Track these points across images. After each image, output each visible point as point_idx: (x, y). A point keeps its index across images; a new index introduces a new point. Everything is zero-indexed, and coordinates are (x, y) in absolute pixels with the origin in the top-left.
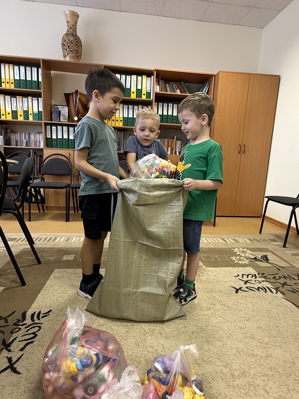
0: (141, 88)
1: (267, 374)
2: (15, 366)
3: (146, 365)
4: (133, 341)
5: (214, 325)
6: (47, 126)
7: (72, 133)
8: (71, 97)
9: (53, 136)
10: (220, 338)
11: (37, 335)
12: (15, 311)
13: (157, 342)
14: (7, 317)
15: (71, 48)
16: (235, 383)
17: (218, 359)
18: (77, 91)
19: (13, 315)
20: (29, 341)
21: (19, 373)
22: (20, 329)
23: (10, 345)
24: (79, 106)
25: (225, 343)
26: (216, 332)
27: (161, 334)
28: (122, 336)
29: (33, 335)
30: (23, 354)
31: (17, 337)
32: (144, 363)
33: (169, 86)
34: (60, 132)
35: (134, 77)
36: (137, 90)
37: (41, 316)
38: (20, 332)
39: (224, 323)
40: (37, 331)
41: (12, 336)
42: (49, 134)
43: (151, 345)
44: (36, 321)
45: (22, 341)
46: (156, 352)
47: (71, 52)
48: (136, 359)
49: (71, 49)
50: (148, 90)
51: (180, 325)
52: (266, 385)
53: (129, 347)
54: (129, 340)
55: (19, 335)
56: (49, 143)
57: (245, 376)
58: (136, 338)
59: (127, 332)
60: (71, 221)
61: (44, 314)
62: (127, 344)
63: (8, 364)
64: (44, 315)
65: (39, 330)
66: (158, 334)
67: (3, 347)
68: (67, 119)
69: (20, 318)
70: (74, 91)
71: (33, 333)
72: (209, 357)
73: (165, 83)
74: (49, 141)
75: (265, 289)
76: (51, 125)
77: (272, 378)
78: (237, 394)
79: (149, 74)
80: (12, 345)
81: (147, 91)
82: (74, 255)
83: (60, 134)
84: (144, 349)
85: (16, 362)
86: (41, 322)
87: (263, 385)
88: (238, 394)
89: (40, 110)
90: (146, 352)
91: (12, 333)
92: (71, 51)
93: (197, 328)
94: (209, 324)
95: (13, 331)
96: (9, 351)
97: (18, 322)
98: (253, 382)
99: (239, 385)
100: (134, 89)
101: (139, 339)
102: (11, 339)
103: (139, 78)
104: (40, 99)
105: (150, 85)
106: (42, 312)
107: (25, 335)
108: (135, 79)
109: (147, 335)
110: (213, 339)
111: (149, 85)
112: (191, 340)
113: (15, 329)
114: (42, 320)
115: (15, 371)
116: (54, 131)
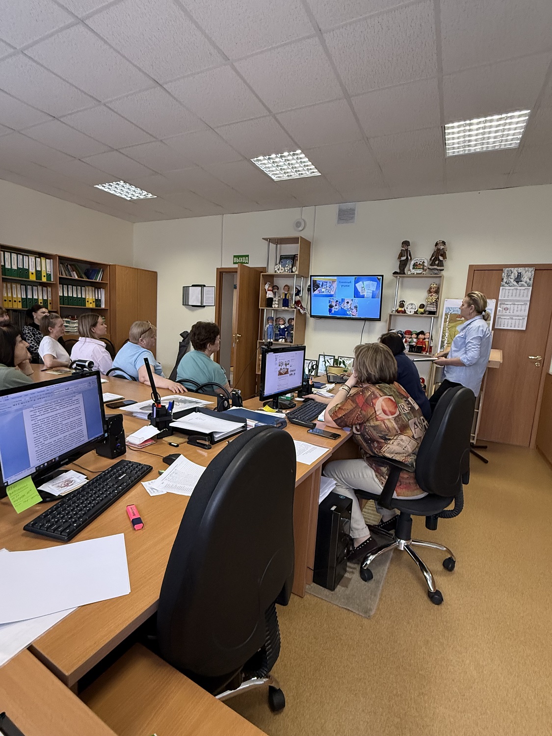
0: (40, 270)
35: (32, 258)
36: (37, 271)
81: (47, 273)
103: (38, 260)
108: (34, 260)
111: (48, 267)
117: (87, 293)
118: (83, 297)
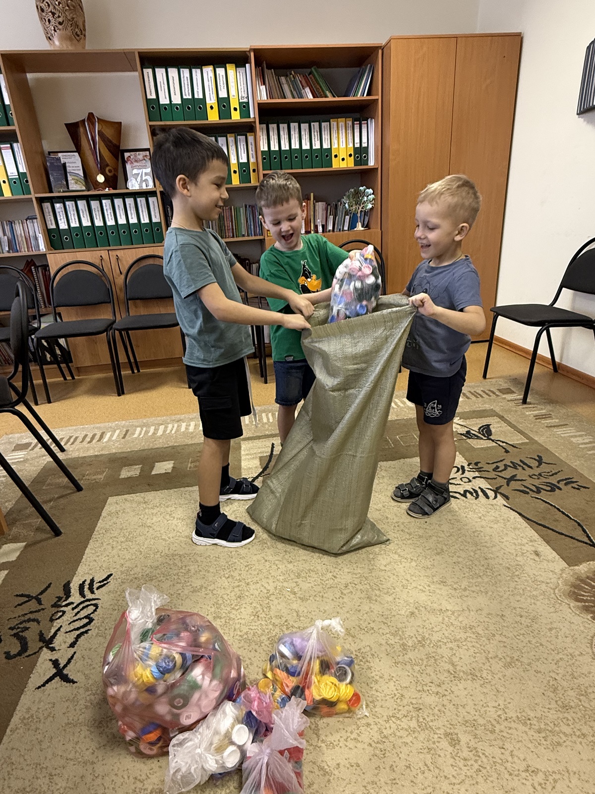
0: (226, 96)
1: (458, 637)
2: (65, 672)
3: (270, 646)
4: (250, 610)
5: (383, 568)
6: (43, 204)
7: (97, 214)
8: (81, 130)
9: (60, 225)
10: (389, 590)
11: (94, 620)
12: (51, 584)
13: (289, 607)
14: (39, 595)
15: (59, 17)
16: (406, 658)
17: (384, 623)
18: (91, 116)
19: (49, 590)
20: (82, 630)
21: (74, 682)
22: (64, 612)
23: (52, 641)
24: (101, 150)
25: (397, 597)
26: (384, 580)
27: (295, 593)
28: (231, 605)
29: (88, 620)
30: (75, 653)
31: (61, 626)
32: (267, 643)
33: (287, 81)
34: (72, 213)
35: (208, 70)
36: (219, 100)
37: (96, 586)
38: (65, 618)
39: (399, 563)
40: (92, 613)
41: (52, 626)
42: (51, 221)
43: (278, 614)
44: (89, 595)
45: (70, 631)
46: (286, 624)
47: (60, 27)
48: (255, 639)
49: (61, 20)
50: (243, 97)
51: (326, 574)
52: (455, 654)
53: (243, 622)
54: (243, 610)
55: (64, 622)
56: (56, 239)
57: (423, 646)
58: (254, 605)
59: (239, 597)
60: (127, 394)
61: (100, 582)
62: (239, 617)
63: (54, 671)
64: (100, 584)
65: (95, 610)
66: (289, 594)
67: (41, 644)
68: (84, 183)
69: (62, 594)
70: (85, 116)
71: (86, 617)
72: (370, 622)
73: (278, 75)
74: (54, 236)
75: (475, 493)
76: (52, 201)
77: (464, 643)
78: (407, 673)
79: (238, 59)
80: (55, 640)
81: (241, 101)
82: (140, 466)
83: (73, 218)
84: (266, 621)
85: (65, 666)
86: (97, 597)
87: (449, 655)
88: (409, 674)
89: (21, 170)
90: (271, 627)
91: (52, 620)
92: (60, 23)
93: (354, 576)
94: (375, 568)
95: (54, 618)
96: (53, 649)
97: (58, 601)
98: (434, 652)
99: (411, 660)
100: (211, 100)
101: (258, 606)
102: (53, 631)
103: (220, 71)
104: (15, 145)
105: (245, 85)
106: (97, 580)
107: (74, 621)
108: (211, 74)
109: (272, 598)
110: (377, 592)
111: (242, 87)
112: (343, 598)
113: (55, 613)
114: (98, 594)
115: (66, 679)
116: (61, 213)
117: (334, 135)
118: (325, 146)
